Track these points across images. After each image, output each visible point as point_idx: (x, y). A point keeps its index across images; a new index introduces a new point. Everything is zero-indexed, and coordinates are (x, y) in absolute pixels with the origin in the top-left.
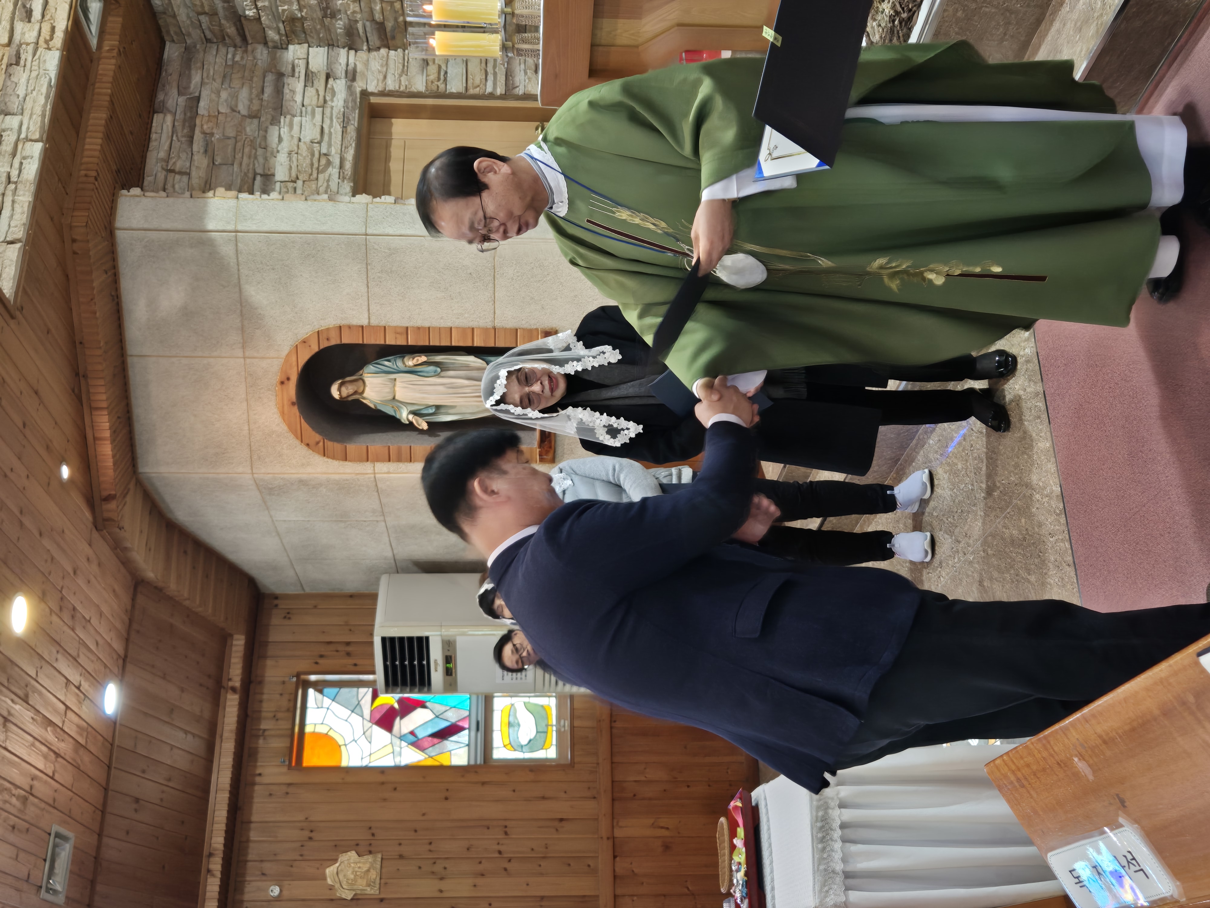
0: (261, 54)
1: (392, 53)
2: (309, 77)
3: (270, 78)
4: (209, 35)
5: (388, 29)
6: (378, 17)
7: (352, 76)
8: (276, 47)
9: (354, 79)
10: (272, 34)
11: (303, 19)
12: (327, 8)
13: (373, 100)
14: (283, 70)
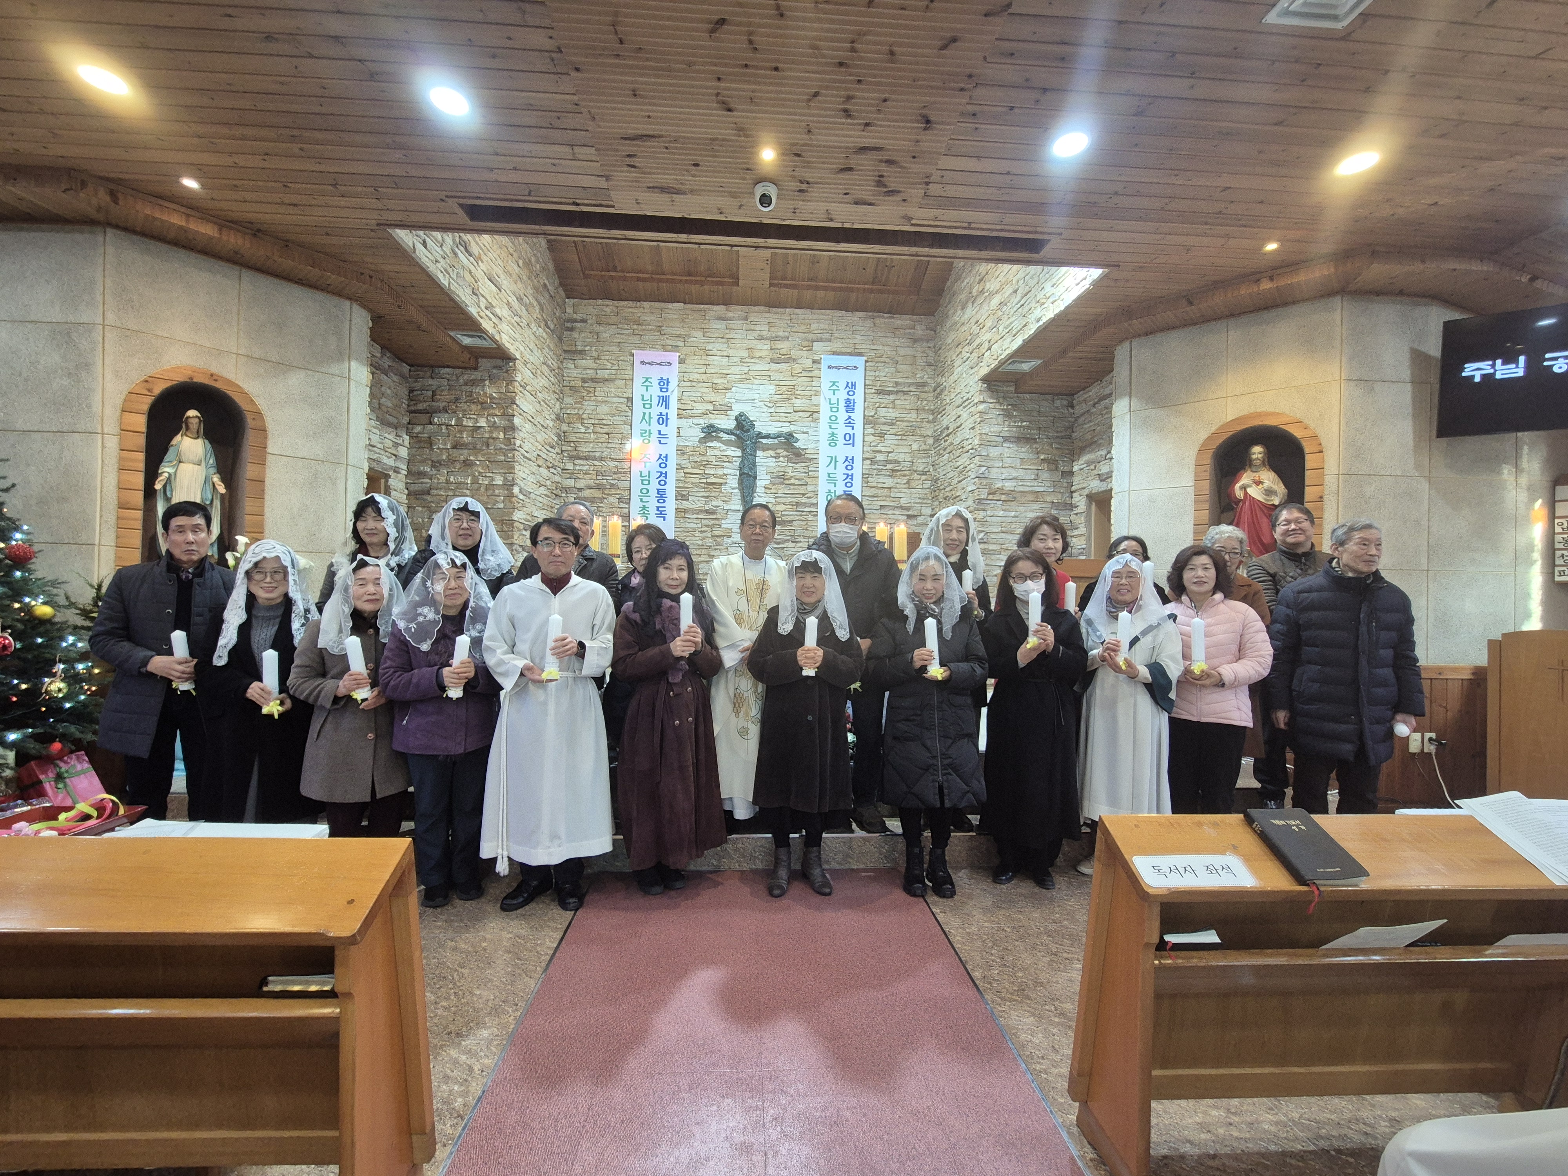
0: (405, 420)
1: (405, 497)
2: (396, 445)
3: (395, 421)
4: (415, 393)
5: (425, 497)
6: (434, 492)
7: (396, 470)
8: (407, 428)
9: (395, 471)
10: (418, 429)
11: (431, 449)
12: (441, 464)
13: (383, 481)
14: (398, 430)
